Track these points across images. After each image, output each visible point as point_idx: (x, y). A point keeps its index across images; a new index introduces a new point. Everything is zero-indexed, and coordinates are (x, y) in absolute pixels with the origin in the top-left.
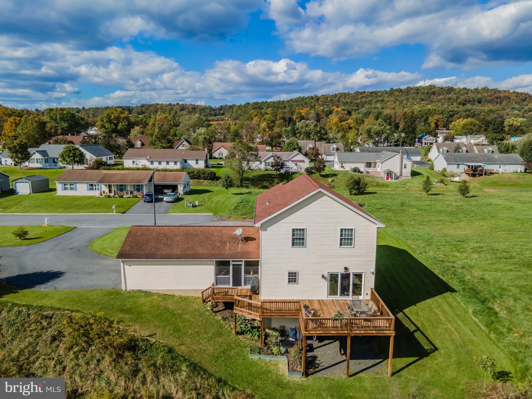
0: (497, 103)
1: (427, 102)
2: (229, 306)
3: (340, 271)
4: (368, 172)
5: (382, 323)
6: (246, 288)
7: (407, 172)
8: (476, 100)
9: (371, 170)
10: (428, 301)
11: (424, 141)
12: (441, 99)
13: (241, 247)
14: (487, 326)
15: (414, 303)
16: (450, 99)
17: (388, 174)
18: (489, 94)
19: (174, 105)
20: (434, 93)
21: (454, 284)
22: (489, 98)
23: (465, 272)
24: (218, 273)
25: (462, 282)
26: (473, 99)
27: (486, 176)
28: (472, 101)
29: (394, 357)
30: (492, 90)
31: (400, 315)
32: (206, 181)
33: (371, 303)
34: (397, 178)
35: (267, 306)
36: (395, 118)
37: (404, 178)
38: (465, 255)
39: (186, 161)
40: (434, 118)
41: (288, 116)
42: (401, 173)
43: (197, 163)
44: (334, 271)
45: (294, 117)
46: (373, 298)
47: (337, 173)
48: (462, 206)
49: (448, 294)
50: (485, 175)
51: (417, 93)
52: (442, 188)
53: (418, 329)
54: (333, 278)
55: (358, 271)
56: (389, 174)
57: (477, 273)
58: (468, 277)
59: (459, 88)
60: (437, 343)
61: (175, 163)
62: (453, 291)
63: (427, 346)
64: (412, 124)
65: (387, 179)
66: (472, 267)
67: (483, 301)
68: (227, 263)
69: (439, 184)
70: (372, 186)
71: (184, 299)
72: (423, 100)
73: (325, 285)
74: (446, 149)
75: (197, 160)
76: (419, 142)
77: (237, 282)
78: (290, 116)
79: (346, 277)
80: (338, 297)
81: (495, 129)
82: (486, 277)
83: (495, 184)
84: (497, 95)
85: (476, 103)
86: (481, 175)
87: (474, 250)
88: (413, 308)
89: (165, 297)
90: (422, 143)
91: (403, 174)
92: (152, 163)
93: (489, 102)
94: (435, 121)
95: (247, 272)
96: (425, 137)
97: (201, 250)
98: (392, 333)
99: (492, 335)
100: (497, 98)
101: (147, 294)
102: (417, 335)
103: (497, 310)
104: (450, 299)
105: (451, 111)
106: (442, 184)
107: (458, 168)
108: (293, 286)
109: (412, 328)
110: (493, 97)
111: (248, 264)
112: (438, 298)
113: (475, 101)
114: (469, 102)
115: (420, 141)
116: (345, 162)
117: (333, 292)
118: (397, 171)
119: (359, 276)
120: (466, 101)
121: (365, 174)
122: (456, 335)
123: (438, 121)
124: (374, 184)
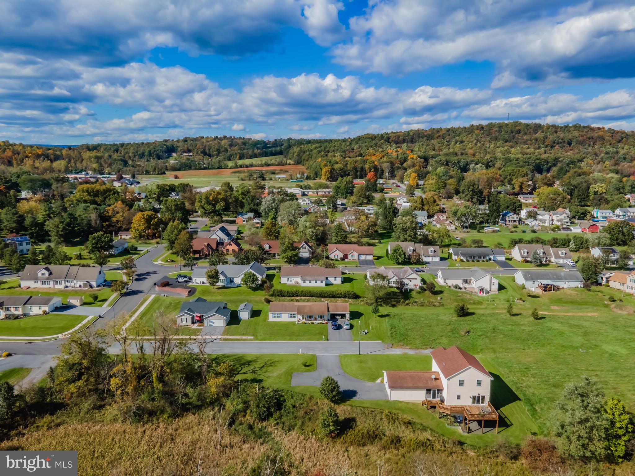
0: (589, 145)
1: (511, 144)
2: (434, 407)
3: (477, 395)
4: (465, 288)
5: (493, 415)
6: (437, 399)
7: (495, 287)
8: (566, 141)
9: (467, 286)
10: (510, 405)
11: (507, 219)
12: (527, 140)
13: (434, 383)
14: (532, 416)
15: (504, 406)
16: (537, 140)
17: (480, 290)
18: (581, 133)
19: (221, 139)
20: (519, 132)
21: (521, 396)
22: (581, 138)
23: (527, 389)
24: (427, 394)
25: (525, 395)
26: (562, 139)
27: (554, 292)
28: (561, 143)
29: (499, 427)
30: (584, 127)
31: (499, 411)
32: (350, 300)
33: (489, 408)
34: (488, 292)
35: (453, 409)
36: (478, 185)
37: (493, 293)
38: (528, 379)
39: (327, 278)
40: (519, 180)
41: (360, 166)
42: (491, 288)
43: (335, 280)
44: (474, 395)
45: (367, 166)
46: (489, 405)
47: (442, 289)
48: (532, 331)
49: (518, 401)
50: (554, 290)
51: (500, 132)
52: (521, 305)
53: (506, 417)
54: (474, 398)
55: (483, 395)
56: (482, 290)
57: (532, 390)
58: (528, 392)
59: (547, 124)
60: (513, 422)
61: (322, 282)
62: (520, 400)
63: (509, 423)
64: (497, 203)
65: (480, 293)
66: (530, 387)
67: (532, 405)
68: (430, 390)
69: (518, 301)
70: (470, 304)
71: (414, 404)
72: (506, 142)
73: (471, 400)
74: (526, 251)
75: (335, 278)
76: (502, 220)
77: (434, 397)
78: (362, 165)
79: (479, 397)
80: (476, 405)
81: (580, 196)
82: (535, 392)
83: (559, 301)
84: (590, 134)
85: (566, 145)
86: (551, 290)
87: (533, 376)
88: (503, 408)
89: (407, 403)
90: (506, 221)
91: (492, 290)
92: (304, 281)
93: (581, 143)
94: (520, 184)
95: (438, 393)
96: (508, 215)
97: (420, 385)
98: (497, 419)
99: (533, 419)
100: (589, 138)
101: (400, 402)
102: (506, 419)
103: (537, 408)
104: (519, 404)
105: (538, 159)
106: (521, 301)
107: (533, 283)
108: (459, 400)
109: (504, 417)
110: (585, 137)
111: (438, 390)
112: (514, 403)
113: (564, 142)
114: (558, 144)
115: (504, 219)
116: (447, 279)
117: (474, 402)
118: (487, 287)
119: (483, 397)
120: (554, 143)
121: (463, 290)
122: (520, 420)
123: (522, 183)
124: (472, 301)
